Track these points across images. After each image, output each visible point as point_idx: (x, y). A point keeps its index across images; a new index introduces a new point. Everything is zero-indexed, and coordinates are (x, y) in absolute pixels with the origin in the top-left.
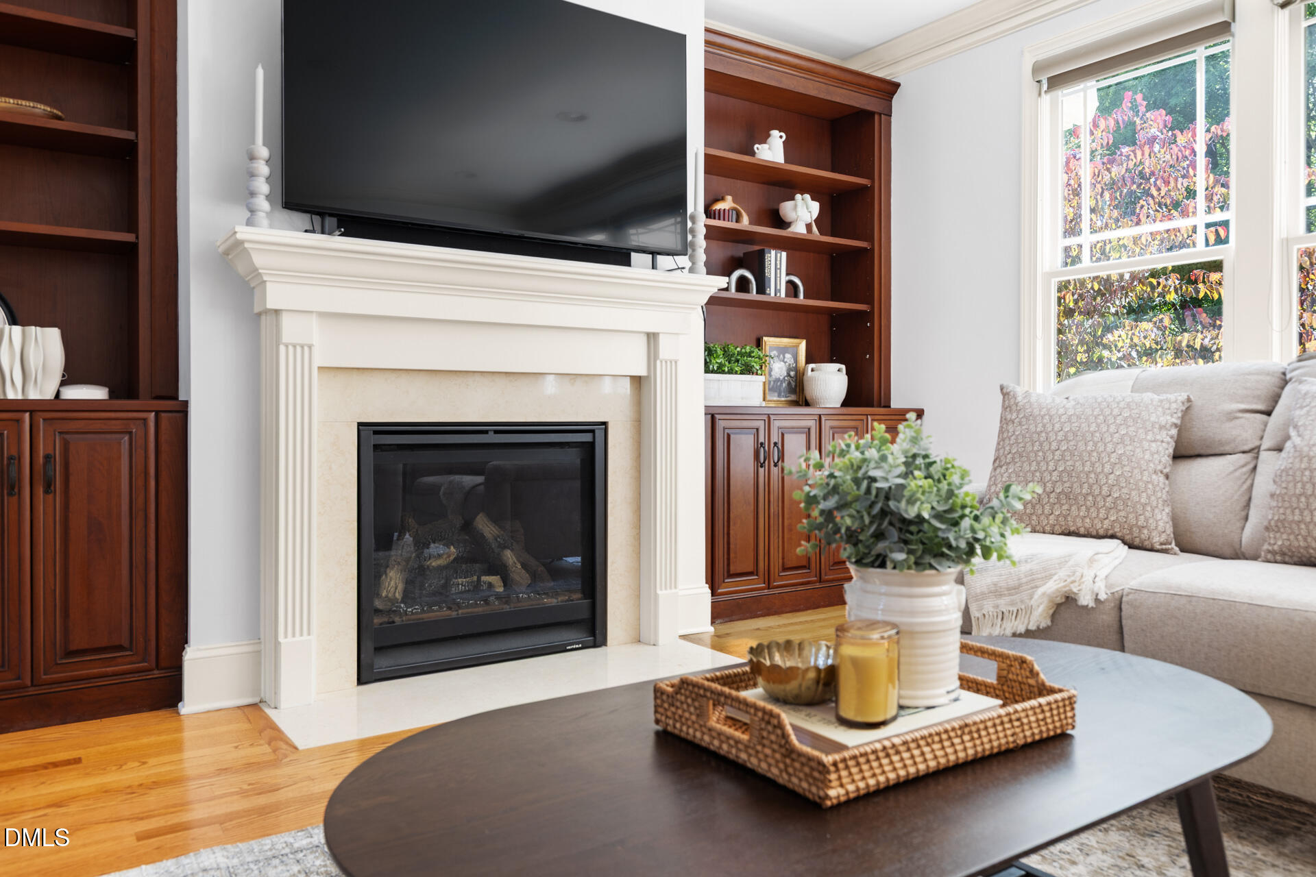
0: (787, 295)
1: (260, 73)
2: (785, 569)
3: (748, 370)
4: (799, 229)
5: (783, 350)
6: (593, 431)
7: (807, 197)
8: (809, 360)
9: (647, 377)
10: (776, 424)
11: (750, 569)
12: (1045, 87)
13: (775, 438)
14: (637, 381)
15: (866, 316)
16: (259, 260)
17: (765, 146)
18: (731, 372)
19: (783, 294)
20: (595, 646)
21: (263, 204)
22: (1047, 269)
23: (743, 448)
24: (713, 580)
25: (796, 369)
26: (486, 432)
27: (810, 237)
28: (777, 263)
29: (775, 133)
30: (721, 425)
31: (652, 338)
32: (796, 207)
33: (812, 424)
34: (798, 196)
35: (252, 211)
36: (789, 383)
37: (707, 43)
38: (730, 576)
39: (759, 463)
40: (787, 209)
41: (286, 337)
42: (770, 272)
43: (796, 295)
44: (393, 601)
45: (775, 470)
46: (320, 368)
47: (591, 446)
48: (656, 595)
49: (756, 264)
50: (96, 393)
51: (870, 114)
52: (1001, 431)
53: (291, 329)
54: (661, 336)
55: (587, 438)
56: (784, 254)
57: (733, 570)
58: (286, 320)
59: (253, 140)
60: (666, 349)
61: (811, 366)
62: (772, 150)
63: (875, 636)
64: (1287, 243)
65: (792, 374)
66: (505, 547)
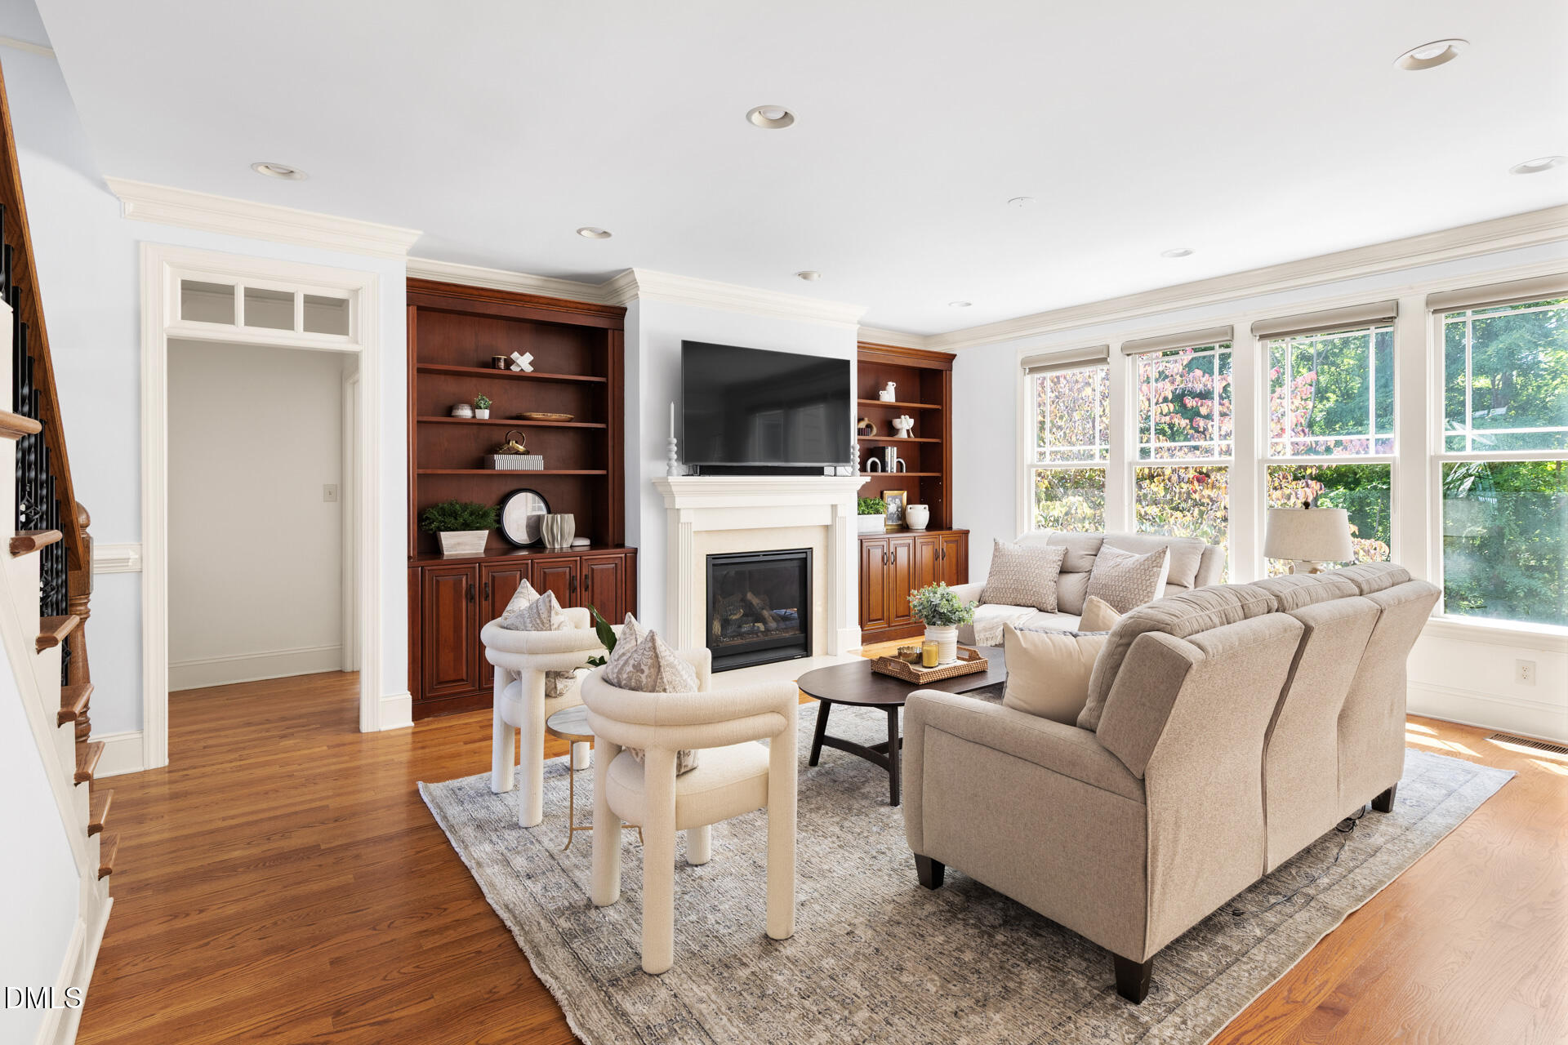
0: (897, 471)
1: (672, 406)
2: (897, 617)
3: (877, 512)
4: (903, 435)
5: (894, 498)
6: (806, 552)
7: (907, 417)
8: (908, 503)
9: (832, 526)
10: (892, 543)
11: (880, 617)
12: (1027, 371)
13: (892, 550)
14: (827, 527)
15: (940, 479)
16: (674, 489)
17: (885, 392)
18: (868, 513)
19: (895, 471)
20: (807, 656)
21: (674, 463)
22: (1029, 463)
23: (876, 555)
24: (861, 624)
25: (902, 507)
26: (759, 556)
27: (910, 440)
28: (892, 455)
29: (890, 383)
30: (865, 545)
31: (834, 507)
32: (901, 422)
33: (911, 542)
34: (903, 417)
35: (670, 466)
36: (898, 515)
37: (858, 347)
38: (870, 621)
39: (884, 563)
40: (897, 423)
41: (682, 521)
42: (888, 459)
43: (902, 471)
44: (717, 636)
45: (892, 567)
46: (695, 532)
47: (806, 559)
48: (836, 632)
49: (880, 453)
50: (586, 542)
51: (941, 371)
52: (993, 560)
53: (684, 517)
54: (839, 506)
55: (803, 555)
56: (895, 448)
57: (871, 618)
58: (682, 512)
59: (669, 436)
60: (841, 512)
61: (909, 506)
62: (889, 395)
63: (932, 644)
64: (1130, 464)
65: (900, 510)
66: (763, 609)
